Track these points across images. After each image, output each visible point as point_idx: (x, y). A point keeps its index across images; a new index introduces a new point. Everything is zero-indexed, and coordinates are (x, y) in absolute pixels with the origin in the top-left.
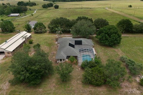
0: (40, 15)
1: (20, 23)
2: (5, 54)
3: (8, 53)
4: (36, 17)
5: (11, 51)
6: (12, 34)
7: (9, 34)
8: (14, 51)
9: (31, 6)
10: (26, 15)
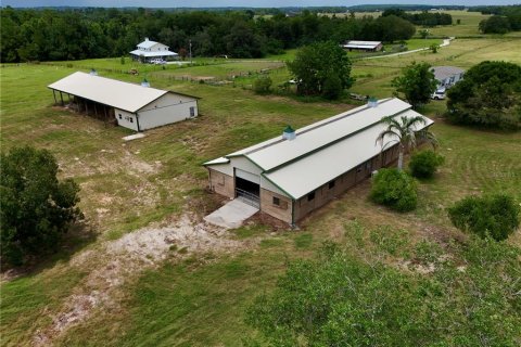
0: (473, 51)
1: (377, 72)
2: (258, 200)
3: (276, 201)
4: (450, 59)
5: (297, 197)
6: (332, 106)
7: (319, 106)
8: (311, 196)
9: (432, 25)
10: (406, 50)
